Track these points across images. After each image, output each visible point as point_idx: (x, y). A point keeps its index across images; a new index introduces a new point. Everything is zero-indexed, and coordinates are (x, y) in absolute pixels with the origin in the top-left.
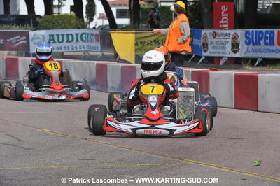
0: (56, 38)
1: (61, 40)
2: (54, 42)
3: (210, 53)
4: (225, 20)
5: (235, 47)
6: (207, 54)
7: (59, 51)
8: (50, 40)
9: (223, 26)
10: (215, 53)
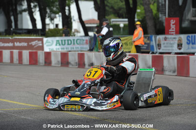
0: (60, 42)
1: (63, 43)
2: (60, 45)
3: (163, 50)
4: (173, 29)
5: (180, 46)
6: (161, 51)
7: (63, 50)
8: (57, 43)
9: (172, 33)
10: (166, 50)
